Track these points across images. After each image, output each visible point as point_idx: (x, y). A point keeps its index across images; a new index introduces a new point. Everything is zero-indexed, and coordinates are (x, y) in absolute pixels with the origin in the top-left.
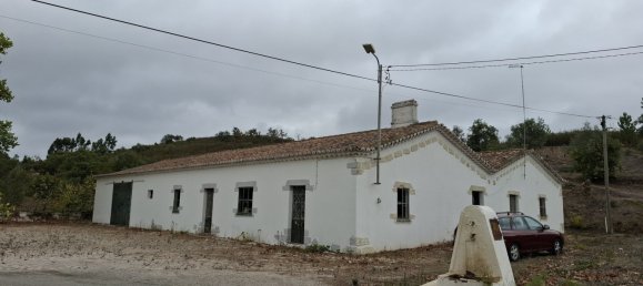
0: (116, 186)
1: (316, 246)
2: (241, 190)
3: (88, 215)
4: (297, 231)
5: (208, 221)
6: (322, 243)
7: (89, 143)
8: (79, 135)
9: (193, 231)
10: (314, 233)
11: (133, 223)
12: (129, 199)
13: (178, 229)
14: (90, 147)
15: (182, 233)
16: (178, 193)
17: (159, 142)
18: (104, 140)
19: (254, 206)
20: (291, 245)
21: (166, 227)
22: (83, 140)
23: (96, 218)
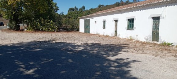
0: (85, 20)
2: (129, 20)
3: (78, 30)
5: (116, 31)
7: (78, 9)
8: (75, 7)
9: (110, 35)
11: (91, 33)
12: (89, 25)
13: (105, 34)
14: (78, 10)
15: (107, 36)
16: (105, 22)
18: (82, 8)
19: (134, 26)
20: (152, 42)
21: (101, 34)
22: (76, 8)
23: (80, 31)
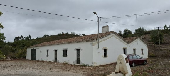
0: (32, 50)
1: (83, 64)
2: (64, 50)
3: (25, 57)
4: (78, 61)
5: (56, 59)
6: (85, 64)
8: (22, 36)
9: (52, 61)
10: (83, 61)
11: (37, 59)
12: (36, 53)
13: (48, 61)
14: (25, 38)
15: (49, 62)
16: (48, 51)
17: (43, 37)
18: (28, 37)
19: (67, 54)
20: (77, 64)
21: (45, 60)
23: (27, 58)
